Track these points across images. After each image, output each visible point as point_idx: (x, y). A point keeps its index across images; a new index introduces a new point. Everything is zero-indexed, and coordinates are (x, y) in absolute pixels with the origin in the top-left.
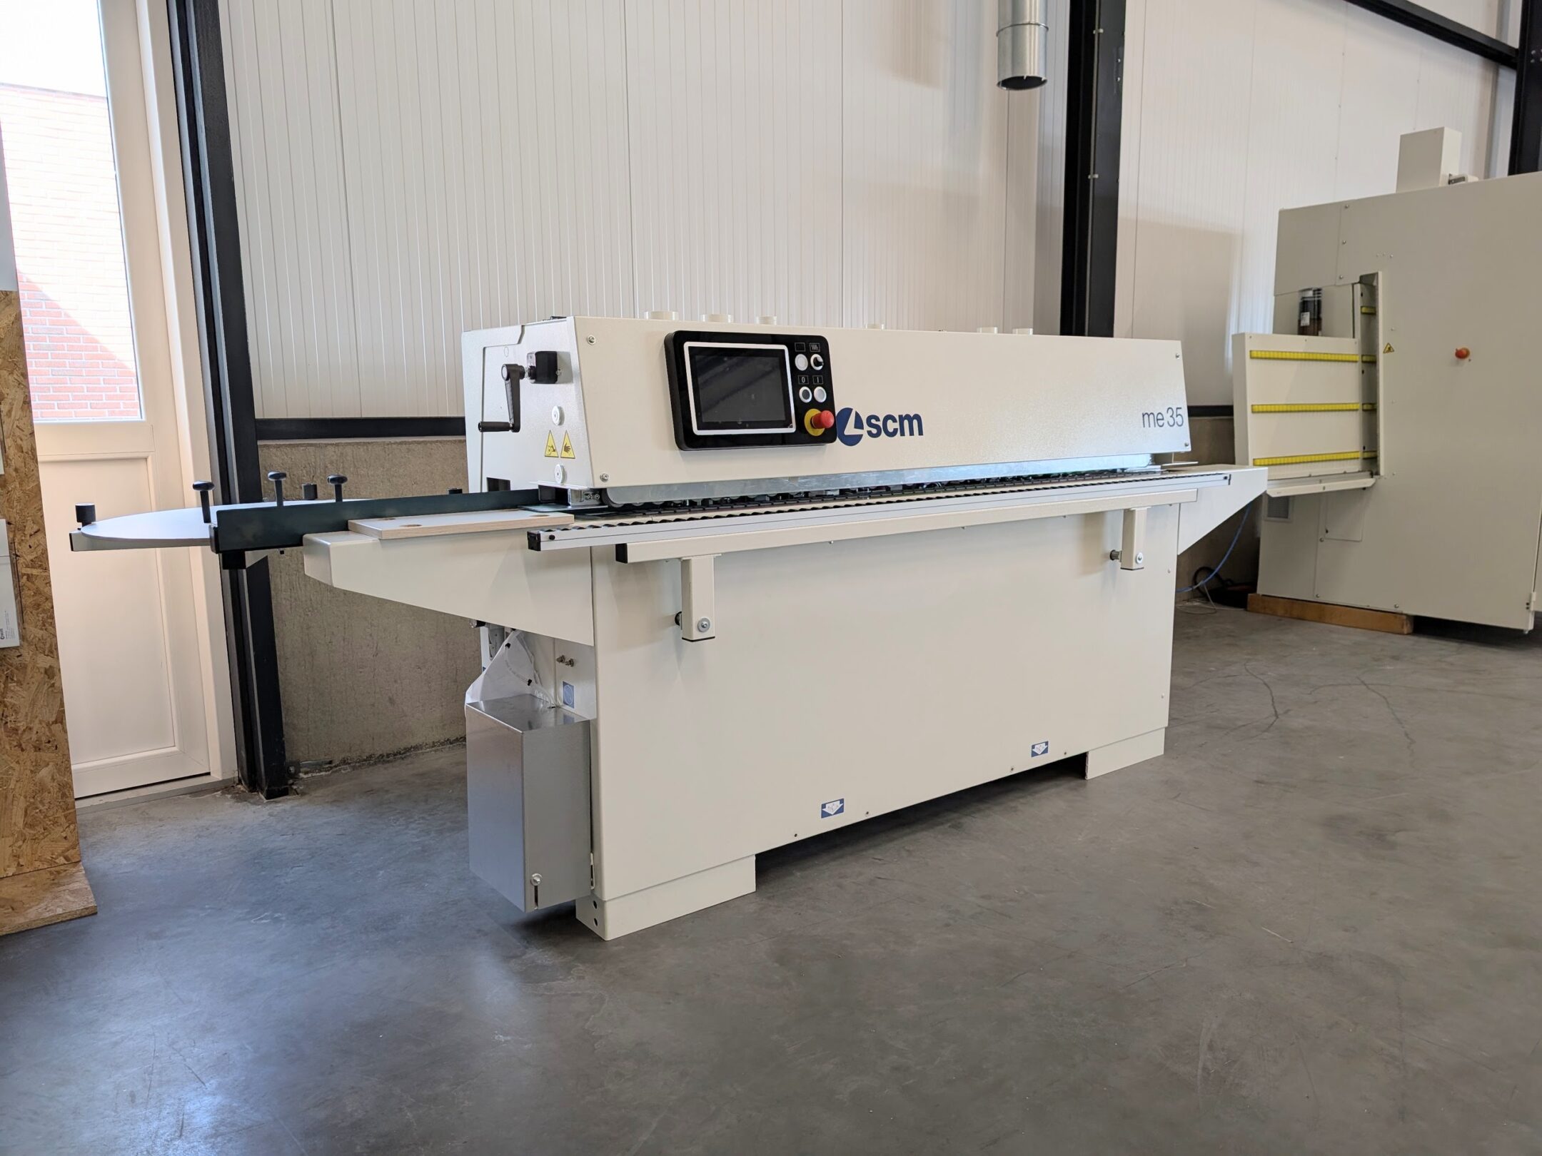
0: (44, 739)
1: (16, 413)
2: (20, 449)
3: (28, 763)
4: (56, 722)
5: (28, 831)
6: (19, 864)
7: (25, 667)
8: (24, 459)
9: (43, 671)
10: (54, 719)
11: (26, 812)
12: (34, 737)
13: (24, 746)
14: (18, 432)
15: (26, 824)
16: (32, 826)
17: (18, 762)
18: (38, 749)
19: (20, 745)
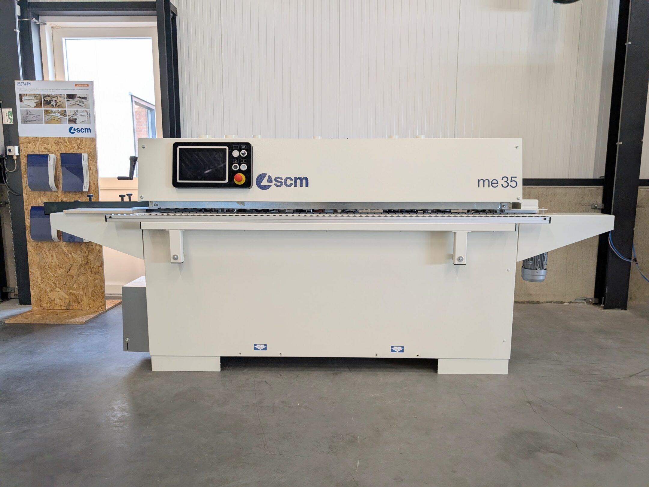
0: (97, 271)
1: (94, 174)
2: (94, 184)
3: (93, 277)
4: (100, 267)
5: (92, 298)
6: (90, 307)
7: (93, 249)
8: (95, 187)
9: (97, 251)
10: (100, 266)
11: (92, 292)
12: (95, 270)
13: (92, 272)
14: (94, 179)
15: (92, 296)
16: (93, 297)
17: (90, 277)
18: (96, 274)
19: (91, 272)
